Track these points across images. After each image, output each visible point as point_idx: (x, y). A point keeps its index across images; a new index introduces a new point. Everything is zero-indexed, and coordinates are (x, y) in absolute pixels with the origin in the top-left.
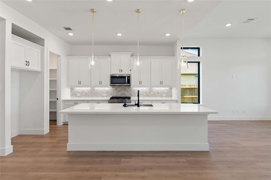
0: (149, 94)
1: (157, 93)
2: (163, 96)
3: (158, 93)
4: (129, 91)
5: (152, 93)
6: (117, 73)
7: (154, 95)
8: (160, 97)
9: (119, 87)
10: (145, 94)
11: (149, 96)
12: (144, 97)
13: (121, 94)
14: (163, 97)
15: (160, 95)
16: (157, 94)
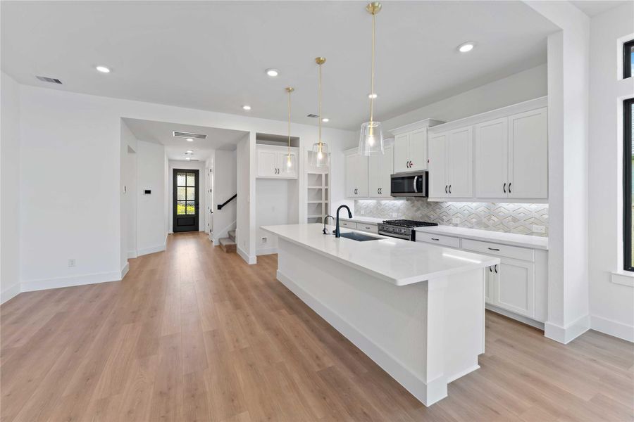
0: (485, 220)
1: (510, 218)
2: (534, 231)
3: (515, 220)
4: (438, 210)
5: (493, 218)
6: (402, 169)
7: (503, 226)
8: (521, 232)
9: (418, 201)
10: (474, 220)
11: (487, 227)
12: (472, 228)
13: (420, 216)
14: (532, 234)
15: (521, 228)
16: (512, 223)
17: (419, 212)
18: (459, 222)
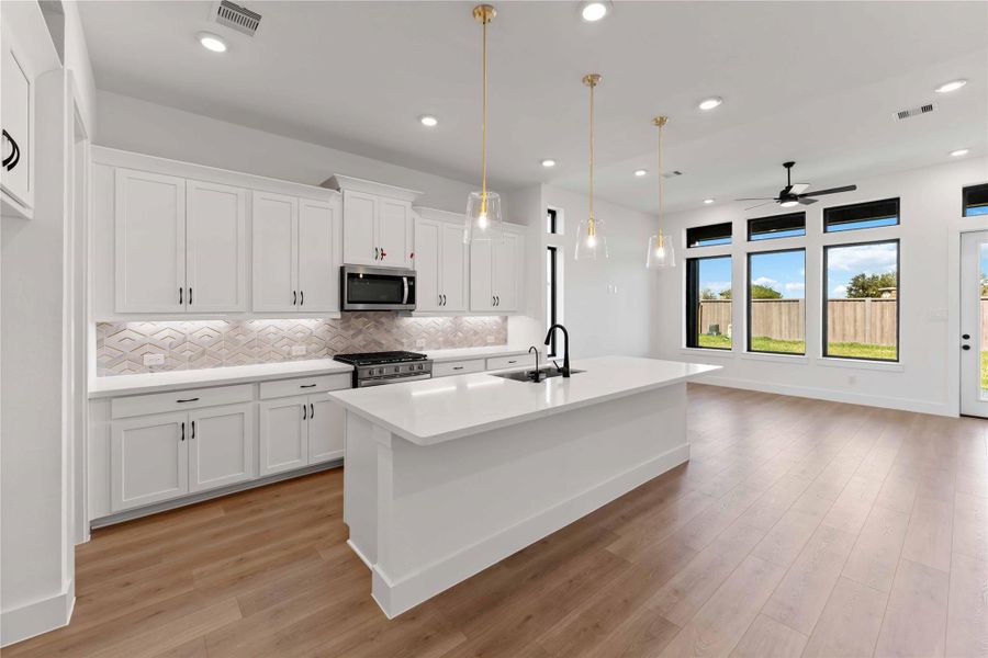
0: (451, 337)
1: (472, 332)
2: (488, 341)
3: (476, 333)
5: (459, 334)
7: (466, 341)
8: (480, 345)
9: (357, 318)
10: (441, 339)
11: (453, 345)
13: (364, 342)
14: (486, 345)
15: (480, 341)
16: (474, 337)
17: (360, 337)
18: (424, 345)
